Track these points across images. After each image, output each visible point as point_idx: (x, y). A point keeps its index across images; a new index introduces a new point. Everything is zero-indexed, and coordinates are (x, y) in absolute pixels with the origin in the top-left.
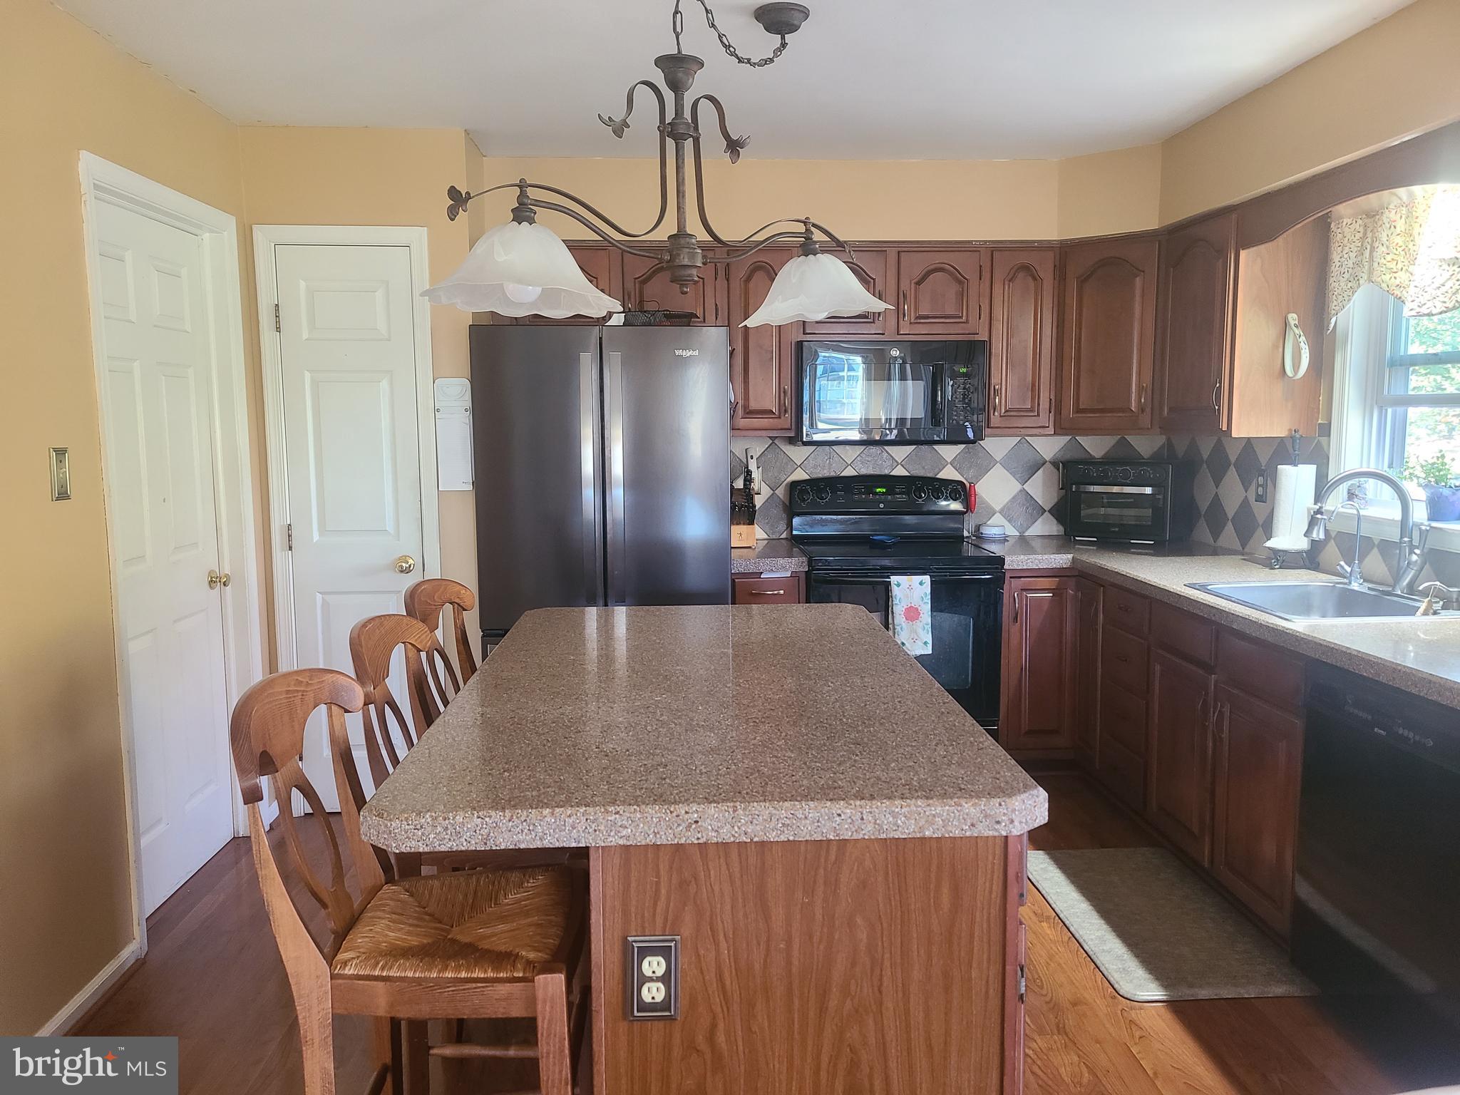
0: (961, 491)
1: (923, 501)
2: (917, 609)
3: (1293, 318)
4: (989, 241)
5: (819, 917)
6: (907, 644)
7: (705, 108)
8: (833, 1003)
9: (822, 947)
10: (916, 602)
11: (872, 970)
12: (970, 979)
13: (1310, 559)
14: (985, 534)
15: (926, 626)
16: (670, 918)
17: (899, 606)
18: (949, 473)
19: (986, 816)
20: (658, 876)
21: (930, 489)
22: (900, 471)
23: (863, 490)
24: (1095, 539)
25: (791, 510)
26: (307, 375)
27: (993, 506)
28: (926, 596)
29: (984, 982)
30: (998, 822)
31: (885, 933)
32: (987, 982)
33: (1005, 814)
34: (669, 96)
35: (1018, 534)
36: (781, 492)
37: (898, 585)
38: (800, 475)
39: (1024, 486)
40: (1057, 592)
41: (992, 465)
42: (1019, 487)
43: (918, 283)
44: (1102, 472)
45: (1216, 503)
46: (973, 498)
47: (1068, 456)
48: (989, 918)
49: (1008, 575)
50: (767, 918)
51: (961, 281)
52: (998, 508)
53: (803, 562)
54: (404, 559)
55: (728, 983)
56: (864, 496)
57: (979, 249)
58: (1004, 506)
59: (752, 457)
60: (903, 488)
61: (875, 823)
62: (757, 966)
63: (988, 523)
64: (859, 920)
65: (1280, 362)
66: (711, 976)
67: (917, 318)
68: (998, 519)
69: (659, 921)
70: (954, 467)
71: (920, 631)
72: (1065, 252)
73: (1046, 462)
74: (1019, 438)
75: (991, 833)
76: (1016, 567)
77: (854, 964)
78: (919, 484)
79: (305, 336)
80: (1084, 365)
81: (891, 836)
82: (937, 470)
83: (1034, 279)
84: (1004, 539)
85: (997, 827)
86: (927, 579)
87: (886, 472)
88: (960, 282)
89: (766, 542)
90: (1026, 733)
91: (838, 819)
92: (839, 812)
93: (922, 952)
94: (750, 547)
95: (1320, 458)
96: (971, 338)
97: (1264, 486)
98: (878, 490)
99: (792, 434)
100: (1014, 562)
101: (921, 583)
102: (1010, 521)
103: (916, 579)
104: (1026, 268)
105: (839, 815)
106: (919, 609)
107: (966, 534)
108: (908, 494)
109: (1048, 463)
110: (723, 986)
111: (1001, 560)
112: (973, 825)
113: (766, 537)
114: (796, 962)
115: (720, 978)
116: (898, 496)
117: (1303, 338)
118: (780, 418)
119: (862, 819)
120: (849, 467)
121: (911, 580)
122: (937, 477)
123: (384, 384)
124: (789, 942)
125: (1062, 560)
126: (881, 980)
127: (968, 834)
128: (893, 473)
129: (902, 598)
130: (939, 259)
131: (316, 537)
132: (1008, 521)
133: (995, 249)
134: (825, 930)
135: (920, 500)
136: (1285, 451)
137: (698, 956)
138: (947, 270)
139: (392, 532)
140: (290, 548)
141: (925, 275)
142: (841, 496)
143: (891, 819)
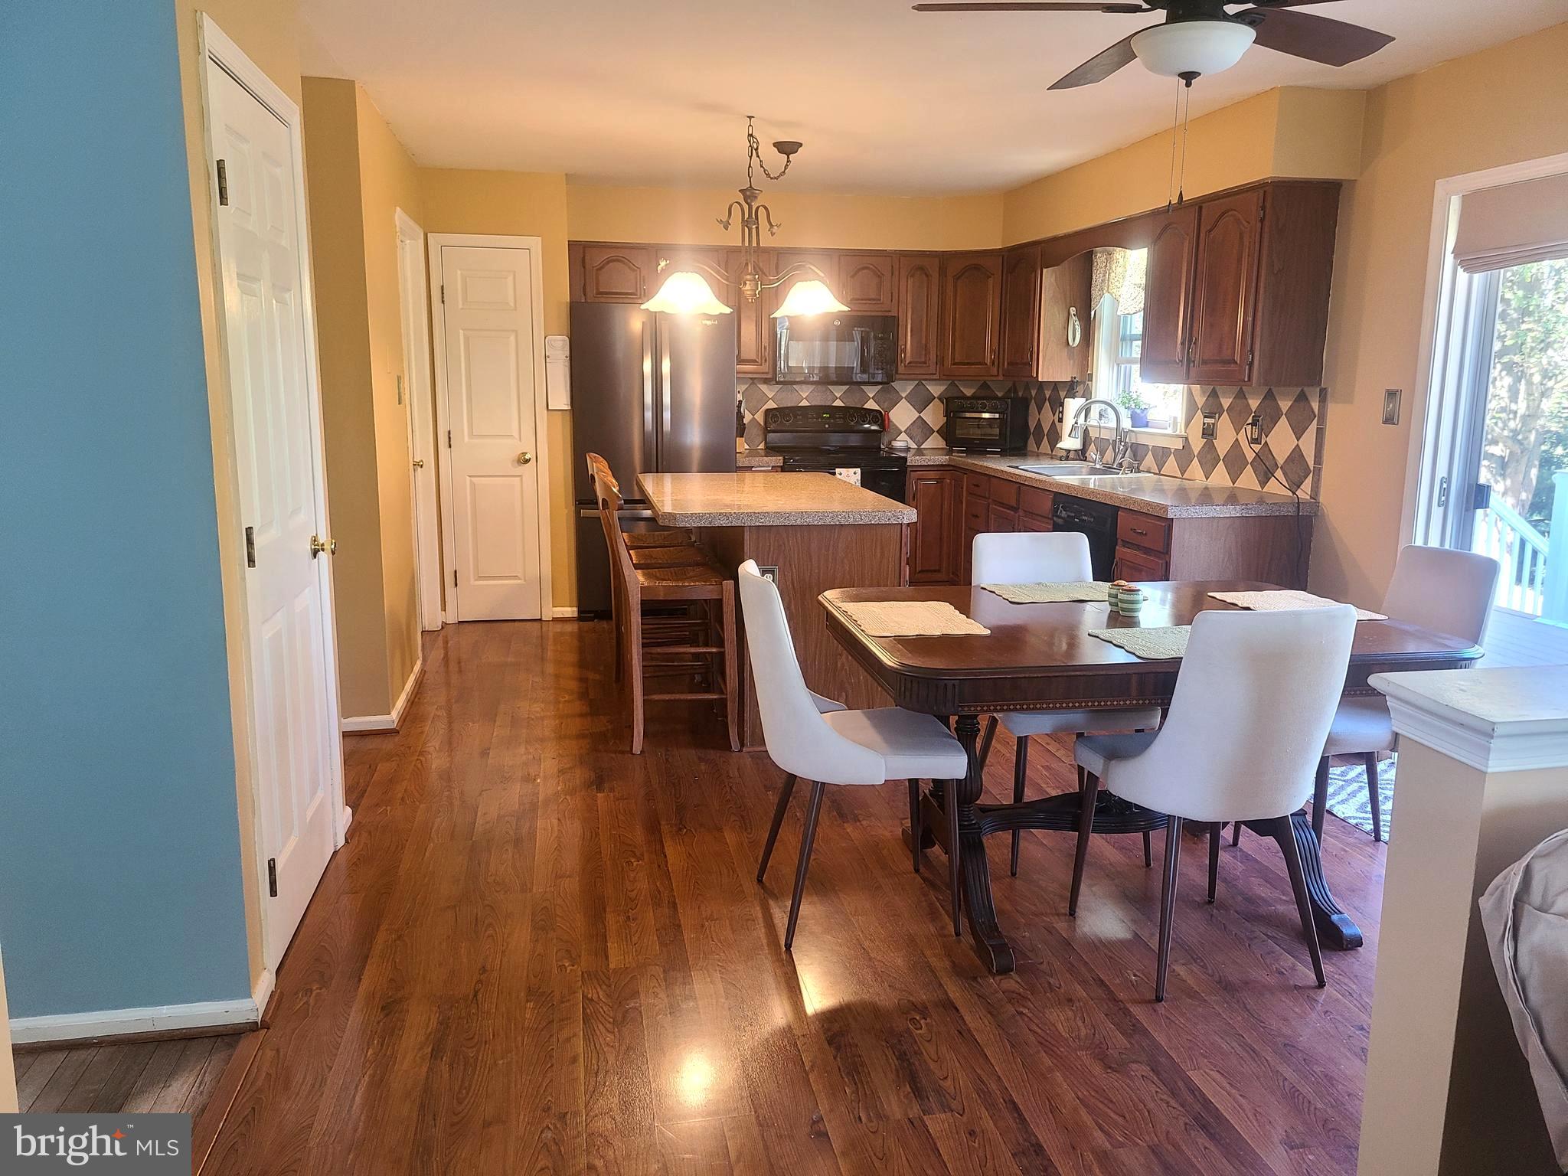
0: (879, 418)
1: (854, 423)
3: (1073, 310)
4: (898, 251)
5: (830, 559)
7: (762, 212)
13: (1081, 454)
14: (895, 445)
16: (775, 559)
18: (871, 405)
19: (894, 516)
20: (770, 543)
21: (859, 416)
22: (838, 403)
23: (814, 416)
24: (965, 449)
25: (766, 431)
26: (460, 332)
27: (900, 427)
28: (858, 479)
30: (898, 518)
31: (856, 565)
33: (900, 515)
34: (746, 207)
35: (916, 446)
36: (761, 416)
37: (841, 474)
38: (771, 405)
39: (921, 415)
40: (940, 481)
41: (899, 400)
42: (918, 415)
43: (852, 276)
44: (970, 404)
45: (1039, 425)
46: (887, 422)
47: (949, 395)
48: (895, 560)
49: (909, 469)
50: (811, 560)
52: (903, 429)
53: (779, 460)
54: (524, 454)
55: (795, 585)
56: (815, 420)
57: (891, 255)
58: (907, 428)
59: (739, 392)
60: (841, 415)
61: (854, 518)
63: (897, 439)
64: (845, 561)
65: (1066, 337)
66: (789, 583)
67: (851, 300)
68: (903, 436)
69: (770, 560)
70: (874, 401)
72: (944, 259)
73: (935, 398)
74: (917, 382)
76: (914, 464)
78: (852, 412)
79: (460, 306)
80: (957, 334)
82: (863, 403)
83: (927, 276)
84: (908, 449)
85: (898, 520)
86: (858, 470)
87: (829, 403)
88: (879, 277)
89: (748, 451)
90: (919, 572)
91: (840, 516)
93: (869, 574)
94: (741, 453)
95: (1087, 395)
96: (887, 314)
97: (1062, 412)
98: (824, 416)
99: (769, 376)
100: (913, 460)
101: (855, 473)
103: (851, 470)
104: (921, 269)
107: (882, 447)
108: (844, 418)
109: (936, 399)
111: (905, 459)
112: (890, 519)
113: (748, 447)
114: (821, 578)
115: (793, 585)
116: (837, 420)
117: (1077, 322)
118: (761, 365)
119: (848, 516)
120: (805, 399)
121: (848, 471)
122: (863, 407)
123: (512, 338)
124: (819, 569)
125: (942, 459)
127: (888, 522)
128: (834, 404)
130: (866, 261)
131: (466, 439)
132: (910, 438)
135: (852, 423)
136: (1071, 388)
137: (785, 575)
138: (870, 268)
139: (516, 437)
140: (450, 446)
141: (856, 271)
142: (799, 420)
143: (859, 517)
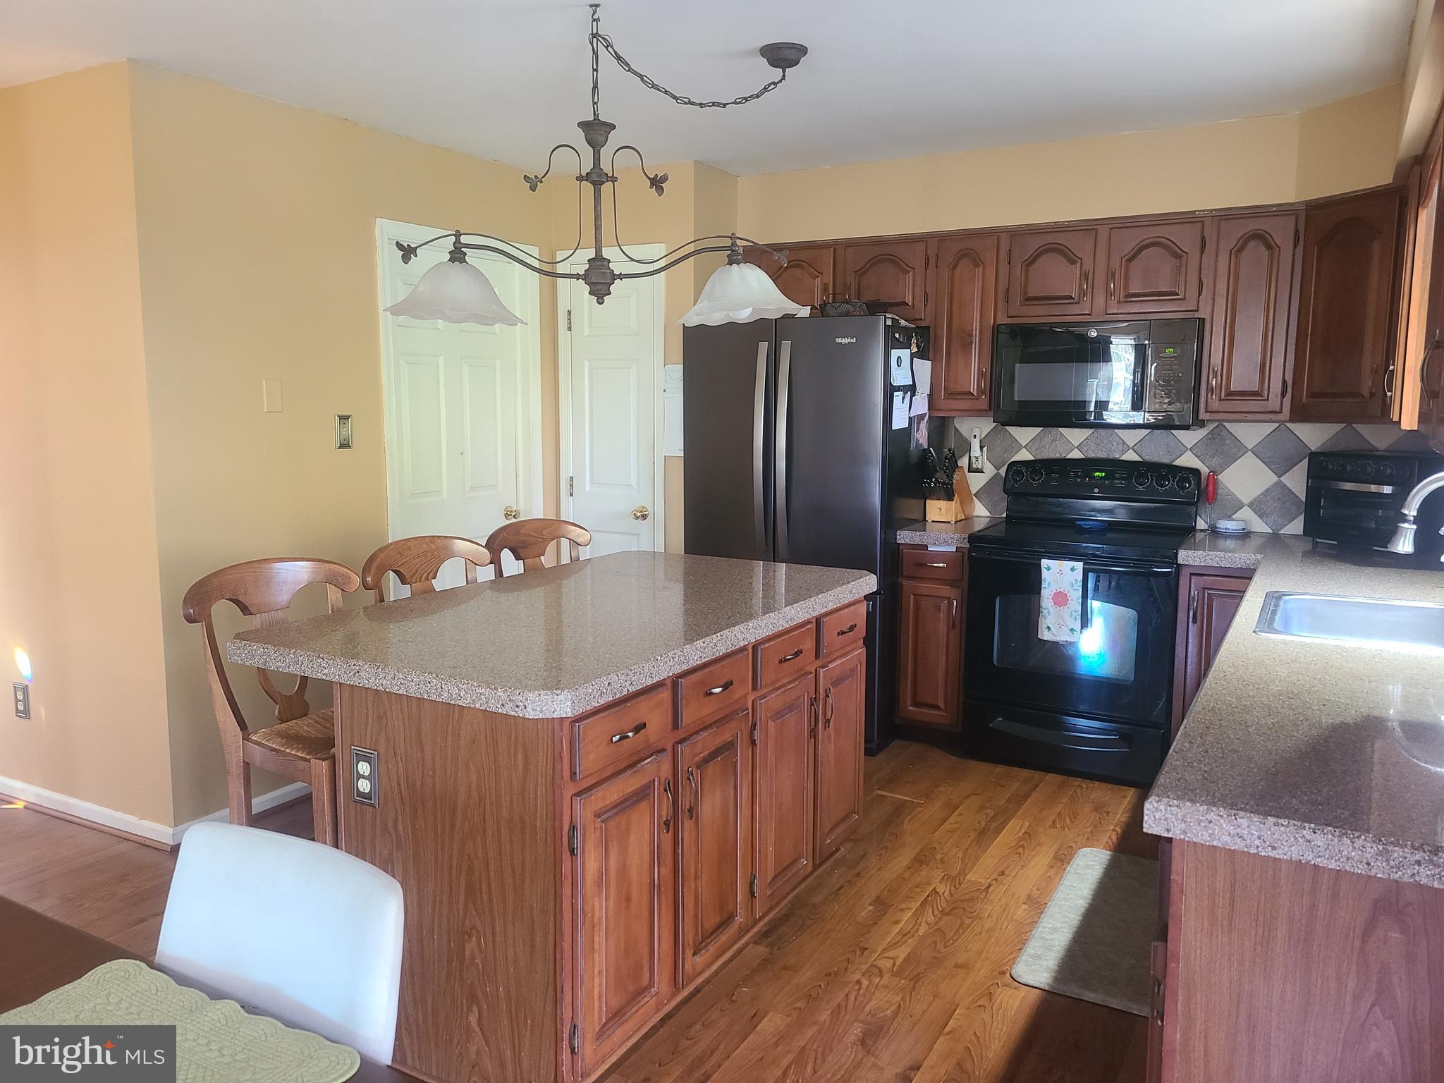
0: (1192, 480)
1: (1144, 488)
2: (1066, 595)
4: (1216, 210)
5: (449, 757)
6: (1052, 629)
8: (459, 821)
9: (451, 779)
10: (1065, 588)
11: (479, 804)
12: (536, 826)
14: (1220, 528)
15: (1074, 613)
16: (374, 739)
17: (1047, 590)
18: (1186, 460)
19: (510, 700)
20: (367, 709)
21: (1154, 476)
22: (1131, 456)
23: (1080, 473)
24: (1335, 543)
26: (586, 362)
27: (1241, 497)
28: (1076, 583)
29: (544, 831)
30: (517, 706)
31: (486, 778)
32: (546, 832)
33: (521, 701)
35: (1271, 532)
36: (1003, 472)
37: (1048, 569)
38: (1024, 455)
39: (1282, 479)
41: (1241, 454)
42: (1274, 478)
43: (1129, 260)
46: (1211, 488)
48: (546, 783)
50: (422, 752)
51: (1177, 254)
52: (1246, 500)
53: (964, 539)
54: (642, 508)
55: (403, 791)
56: (1079, 480)
57: (1202, 219)
58: (1255, 500)
59: (975, 437)
60: (1124, 474)
61: (449, 692)
62: (417, 784)
63: (1233, 517)
64: (471, 765)
66: (394, 783)
67: (1126, 296)
68: (1243, 512)
70: (1194, 454)
71: (1067, 617)
74: (1277, 425)
75: (513, 713)
76: (1192, 563)
77: (469, 797)
78: (1147, 470)
81: (457, 703)
82: (1174, 457)
83: (1269, 247)
85: (517, 709)
86: (1079, 565)
87: (1117, 456)
88: (1177, 256)
89: (989, 519)
91: (428, 685)
92: (429, 680)
93: (507, 799)
94: (949, 522)
96: (1189, 315)
98: (1097, 474)
99: (989, 415)
100: (1189, 557)
101: (1072, 569)
102: (1261, 516)
103: (1068, 564)
104: (1259, 236)
105: (429, 682)
106: (1068, 595)
107: (1199, 527)
108: (1129, 479)
109: (1310, 455)
110: (401, 792)
112: (503, 705)
113: (988, 514)
114: (438, 786)
115: (400, 789)
116: (1117, 482)
118: (978, 399)
119: (442, 688)
120: (1076, 449)
121: (1063, 565)
122: (1174, 464)
123: (634, 370)
124: (434, 771)
126: (484, 812)
127: (500, 711)
128: (1121, 458)
129: (1051, 582)
130: (1153, 233)
131: (588, 487)
132: (1260, 517)
133: (1226, 216)
134: (453, 768)
135: (1141, 487)
137: (388, 768)
138: (1163, 244)
139: (635, 487)
140: (571, 495)
141: (1136, 253)
142: (1055, 478)
143: (457, 691)
